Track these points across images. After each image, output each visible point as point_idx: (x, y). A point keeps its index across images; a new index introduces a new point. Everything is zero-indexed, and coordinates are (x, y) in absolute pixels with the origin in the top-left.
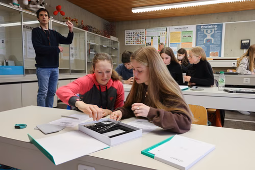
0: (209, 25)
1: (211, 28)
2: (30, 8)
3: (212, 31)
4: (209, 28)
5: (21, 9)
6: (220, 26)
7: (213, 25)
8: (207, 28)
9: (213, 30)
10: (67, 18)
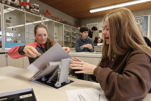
0: (139, 17)
1: (140, 19)
2: (31, 11)
3: (140, 21)
4: (139, 19)
5: (25, 11)
6: (146, 18)
7: (141, 17)
8: (137, 19)
9: (142, 20)
10: (52, 17)
